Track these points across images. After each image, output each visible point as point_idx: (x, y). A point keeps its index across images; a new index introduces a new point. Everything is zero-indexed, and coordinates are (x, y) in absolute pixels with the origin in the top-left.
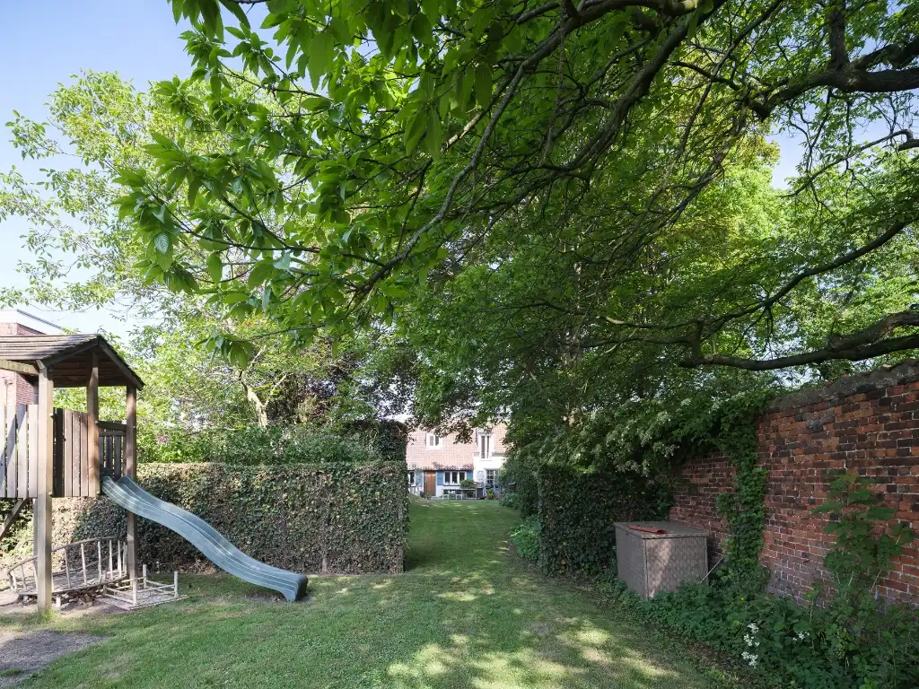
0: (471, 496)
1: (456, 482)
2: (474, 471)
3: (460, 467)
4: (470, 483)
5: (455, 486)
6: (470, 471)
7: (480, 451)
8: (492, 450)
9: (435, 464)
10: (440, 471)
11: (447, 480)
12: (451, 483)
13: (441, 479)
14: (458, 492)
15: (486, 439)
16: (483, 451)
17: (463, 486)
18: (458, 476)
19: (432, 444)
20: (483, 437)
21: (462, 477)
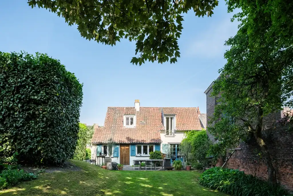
0: (159, 165)
1: (146, 153)
2: (161, 144)
3: (148, 141)
4: (158, 155)
5: (146, 157)
6: (158, 144)
7: (165, 129)
8: (174, 127)
9: (128, 138)
10: (133, 144)
11: (139, 151)
12: (142, 154)
13: (133, 151)
14: (148, 162)
15: (170, 119)
16: (168, 128)
17: (152, 157)
18: (148, 148)
19: (127, 124)
20: (168, 119)
21: (151, 150)
